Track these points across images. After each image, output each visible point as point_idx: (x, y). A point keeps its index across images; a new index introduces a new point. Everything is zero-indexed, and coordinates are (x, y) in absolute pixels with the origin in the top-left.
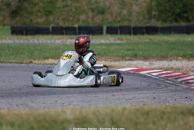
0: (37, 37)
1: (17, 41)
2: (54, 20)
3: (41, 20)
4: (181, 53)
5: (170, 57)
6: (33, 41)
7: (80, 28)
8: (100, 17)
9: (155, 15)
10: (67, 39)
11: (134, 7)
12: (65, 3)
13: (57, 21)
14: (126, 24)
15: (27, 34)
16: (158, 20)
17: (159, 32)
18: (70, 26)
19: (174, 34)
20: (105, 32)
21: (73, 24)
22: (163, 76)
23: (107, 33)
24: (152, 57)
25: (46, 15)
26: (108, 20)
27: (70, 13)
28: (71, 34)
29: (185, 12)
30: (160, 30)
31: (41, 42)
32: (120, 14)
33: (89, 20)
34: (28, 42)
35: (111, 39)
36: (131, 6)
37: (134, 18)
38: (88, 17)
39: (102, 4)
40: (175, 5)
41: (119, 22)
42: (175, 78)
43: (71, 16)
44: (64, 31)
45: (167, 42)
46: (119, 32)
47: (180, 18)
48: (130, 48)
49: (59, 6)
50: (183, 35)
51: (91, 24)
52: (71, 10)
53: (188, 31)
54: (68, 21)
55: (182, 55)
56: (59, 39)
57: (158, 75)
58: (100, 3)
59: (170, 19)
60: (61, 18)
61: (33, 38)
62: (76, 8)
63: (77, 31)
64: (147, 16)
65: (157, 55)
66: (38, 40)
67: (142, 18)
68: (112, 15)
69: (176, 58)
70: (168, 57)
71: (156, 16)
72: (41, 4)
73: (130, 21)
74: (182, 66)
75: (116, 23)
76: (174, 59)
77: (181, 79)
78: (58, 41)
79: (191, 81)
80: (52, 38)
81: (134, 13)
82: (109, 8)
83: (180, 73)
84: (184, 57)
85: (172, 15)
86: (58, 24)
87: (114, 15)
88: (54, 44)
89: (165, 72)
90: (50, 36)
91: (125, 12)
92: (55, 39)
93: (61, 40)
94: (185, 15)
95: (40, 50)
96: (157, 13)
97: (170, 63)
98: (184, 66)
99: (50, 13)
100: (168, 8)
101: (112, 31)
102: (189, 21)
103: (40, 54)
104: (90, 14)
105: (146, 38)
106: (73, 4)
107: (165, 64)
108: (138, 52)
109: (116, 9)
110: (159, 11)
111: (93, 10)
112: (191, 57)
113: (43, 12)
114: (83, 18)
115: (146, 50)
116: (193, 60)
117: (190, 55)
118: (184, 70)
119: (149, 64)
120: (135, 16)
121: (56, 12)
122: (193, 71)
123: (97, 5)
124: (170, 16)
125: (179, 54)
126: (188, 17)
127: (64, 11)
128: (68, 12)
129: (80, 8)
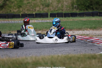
0: (13, 19)
1: (3, 22)
2: (22, 11)
3: (15, 11)
4: (89, 26)
5: (84, 28)
6: (12, 21)
7: (36, 14)
8: (47, 8)
9: (75, 7)
11: (65, 3)
12: (28, 1)
13: (24, 11)
14: (60, 11)
15: (8, 18)
16: (77, 10)
17: (77, 16)
18: (31, 13)
19: (85, 16)
20: (49, 16)
21: (32, 12)
23: (50, 16)
24: (74, 29)
25: (18, 8)
26: (51, 10)
27: (31, 7)
28: (31, 18)
29: (92, 5)
30: (78, 15)
32: (57, 6)
33: (41, 10)
34: (9, 22)
36: (63, 2)
37: (64, 8)
38: (40, 9)
39: (48, 2)
40: (86, 1)
41: (57, 11)
43: (31, 8)
44: (28, 16)
46: (57, 16)
47: (89, 8)
49: (25, 3)
50: (90, 17)
51: (42, 12)
52: (32, 5)
53: (93, 15)
54: (30, 11)
55: (90, 28)
57: (77, 38)
58: (46, 1)
59: (83, 9)
60: (26, 10)
61: (11, 20)
62: (34, 4)
63: (35, 16)
64: (71, 8)
65: (77, 28)
66: (14, 21)
67: (69, 8)
68: (53, 7)
69: (86, 29)
70: (82, 29)
72: (16, 2)
73: (62, 10)
74: (90, 33)
75: (55, 11)
76: (85, 30)
77: (89, 40)
79: (94, 41)
80: (21, 20)
81: (65, 6)
82: (52, 3)
83: (88, 37)
84: (91, 28)
85: (85, 7)
86: (25, 12)
87: (54, 7)
89: (81, 37)
91: (60, 5)
94: (91, 6)
95: (15, 26)
96: (76, 6)
97: (83, 32)
98: (91, 33)
99: (20, 6)
100: (82, 3)
101: (53, 15)
102: (94, 10)
103: (15, 28)
104: (42, 7)
105: (71, 19)
106: (32, 2)
107: (81, 32)
108: (67, 26)
109: (55, 4)
110: (78, 5)
111: (43, 5)
113: (17, 6)
114: (37, 9)
115: (70, 25)
116: (96, 30)
117: (94, 27)
118: (91, 35)
119: (72, 33)
120: (65, 7)
121: (24, 6)
122: (95, 36)
123: (45, 2)
124: (83, 7)
125: (88, 27)
126: (93, 8)
127: (28, 6)
128: (30, 6)
129: (36, 4)
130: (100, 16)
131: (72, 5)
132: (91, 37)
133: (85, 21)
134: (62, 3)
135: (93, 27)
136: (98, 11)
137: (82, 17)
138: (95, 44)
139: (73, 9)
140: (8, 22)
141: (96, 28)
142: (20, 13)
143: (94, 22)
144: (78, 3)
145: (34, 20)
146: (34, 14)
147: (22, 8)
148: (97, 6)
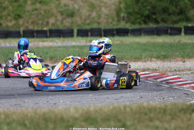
0: (8, 40)
2: (23, 24)
3: (10, 24)
4: (155, 54)
5: (145, 58)
6: (5, 44)
7: (51, 31)
8: (69, 20)
9: (124, 17)
10: (39, 41)
11: (103, 9)
12: (34, 7)
13: (26, 25)
14: (95, 26)
16: (127, 23)
17: (129, 34)
18: (40, 29)
19: (144, 35)
20: (75, 34)
21: (42, 27)
22: (142, 76)
23: (78, 35)
24: (126, 59)
25: (15, 19)
26: (78, 23)
27: (40, 17)
28: (41, 37)
29: (154, 14)
31: (12, 45)
32: (89, 16)
33: (58, 23)
35: (81, 41)
36: (100, 9)
37: (103, 20)
38: (57, 20)
39: (71, 7)
40: (144, 7)
41: (88, 24)
42: (154, 78)
43: (40, 19)
44: (35, 34)
45: (138, 43)
47: (149, 20)
49: (28, 9)
50: (153, 37)
51: (61, 27)
52: (41, 14)
53: (158, 32)
54: (37, 24)
55: (156, 56)
58: (69, 6)
59: (139, 20)
61: (5, 42)
62: (45, 11)
63: (48, 34)
64: (116, 19)
65: (131, 57)
66: (9, 44)
67: (110, 20)
68: (81, 18)
70: (142, 59)
71: (125, 18)
72: (10, 8)
73: (99, 23)
75: (85, 25)
76: (148, 60)
77: (161, 80)
79: (171, 81)
81: (103, 16)
82: (78, 10)
83: (158, 74)
84: (158, 58)
85: (141, 17)
86: (27, 27)
87: (83, 17)
89: (143, 73)
91: (94, 14)
93: (33, 43)
94: (154, 17)
96: (126, 15)
97: (145, 64)
98: (160, 67)
99: (19, 16)
100: (136, 10)
101: (83, 33)
102: (158, 22)
104: (60, 18)
105: (117, 40)
106: (42, 8)
107: (140, 65)
109: (85, 12)
110: (128, 13)
111: (62, 13)
112: (165, 58)
113: (13, 15)
114: (52, 21)
116: (168, 61)
117: (164, 56)
118: (161, 71)
120: (104, 18)
121: (26, 16)
122: (170, 71)
123: (66, 8)
125: (153, 55)
126: (157, 19)
127: (34, 15)
128: (38, 16)
129: (49, 11)
130: (171, 34)
131: (118, 14)
132: (163, 75)
133: (144, 45)
134: (98, 9)
135: (162, 56)
136: (166, 25)
137: (137, 36)
138: (174, 86)
139: (119, 21)
141: (167, 58)
142: (19, 28)
143: (163, 46)
144: (128, 11)
145: (47, 41)
146: (46, 31)
147: (23, 19)
148: (164, 16)
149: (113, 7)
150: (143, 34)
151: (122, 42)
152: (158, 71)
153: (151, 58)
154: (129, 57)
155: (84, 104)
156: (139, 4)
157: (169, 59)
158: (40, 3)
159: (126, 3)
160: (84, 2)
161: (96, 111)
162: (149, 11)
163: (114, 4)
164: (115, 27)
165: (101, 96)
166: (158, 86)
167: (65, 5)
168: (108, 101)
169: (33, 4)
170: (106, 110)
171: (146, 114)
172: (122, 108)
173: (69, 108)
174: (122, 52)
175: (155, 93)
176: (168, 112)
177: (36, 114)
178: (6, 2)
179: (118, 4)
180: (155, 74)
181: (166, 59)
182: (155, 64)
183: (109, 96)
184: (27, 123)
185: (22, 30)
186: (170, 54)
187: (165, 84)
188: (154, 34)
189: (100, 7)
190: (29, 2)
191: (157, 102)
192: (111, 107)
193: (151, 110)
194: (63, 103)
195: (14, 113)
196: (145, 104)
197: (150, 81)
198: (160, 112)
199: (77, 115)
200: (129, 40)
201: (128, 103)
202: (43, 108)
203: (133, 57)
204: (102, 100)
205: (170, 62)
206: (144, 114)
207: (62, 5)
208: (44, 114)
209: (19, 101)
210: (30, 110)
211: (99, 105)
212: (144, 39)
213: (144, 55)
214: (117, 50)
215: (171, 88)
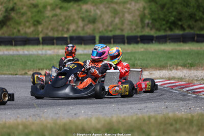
0: (27, 47)
1: (6, 53)
2: (42, 31)
3: (29, 31)
4: (181, 62)
5: (170, 66)
6: (23, 52)
7: (72, 38)
8: (91, 26)
9: (148, 24)
10: (58, 49)
11: (127, 15)
12: (54, 12)
13: (45, 31)
14: (118, 33)
15: (16, 45)
16: (151, 29)
17: (154, 42)
18: (60, 35)
19: (170, 43)
20: (97, 41)
21: (62, 34)
22: (167, 85)
23: (100, 42)
24: (151, 67)
25: (34, 25)
26: (100, 29)
27: (60, 23)
28: (62, 44)
29: (180, 20)
30: (155, 39)
31: (31, 53)
32: (112, 23)
33: (80, 29)
34: (18, 53)
36: (124, 15)
37: (126, 27)
38: (78, 27)
39: (92, 13)
40: (169, 13)
41: (111, 31)
42: (180, 87)
43: (60, 26)
44: (55, 41)
45: (163, 51)
46: (112, 41)
47: (175, 27)
48: (127, 57)
49: (47, 15)
50: (179, 44)
51: (82, 34)
52: (61, 20)
53: (184, 39)
54: (57, 31)
55: (182, 65)
56: (49, 50)
57: (162, 85)
58: (90, 12)
59: (164, 27)
61: (23, 49)
62: (65, 18)
63: (69, 41)
64: (140, 25)
65: (156, 65)
66: (27, 51)
67: (134, 27)
68: (103, 25)
69: (175, 67)
70: (167, 67)
71: (150, 24)
72: (29, 14)
73: (122, 30)
74: (185, 76)
75: (107, 32)
76: (173, 68)
77: (187, 89)
78: (49, 52)
79: (198, 90)
80: (43, 49)
81: (126, 22)
82: (101, 16)
83: (184, 83)
84: (184, 66)
85: (167, 23)
86: (47, 34)
87: (106, 24)
88: (46, 55)
89: (169, 82)
90: (41, 47)
91: (117, 20)
92: (46, 50)
93: (52, 51)
94: (180, 23)
95: (33, 61)
96: (150, 21)
97: (170, 72)
98: (186, 75)
99: (38, 23)
100: (162, 16)
101: (105, 40)
102: (184, 29)
103: (34, 65)
104: (81, 24)
105: (141, 48)
106: (62, 14)
107: (165, 73)
108: (136, 62)
109: (107, 18)
110: (153, 19)
111: (83, 19)
112: (191, 66)
113: (31, 22)
114: (73, 27)
115: (143, 60)
116: (194, 69)
117: (190, 64)
118: (187, 80)
119: (149, 74)
120: (127, 25)
121: (45, 22)
122: (197, 80)
123: (88, 14)
124: (164, 25)
125: (178, 63)
126: (183, 26)
127: (54, 21)
128: (58, 22)
129: (70, 17)
130: (198, 41)
131: (142, 21)
132: (190, 84)
133: (170, 52)
134: (121, 15)
135: (188, 63)
136: (192, 31)
137: (162, 43)
138: (201, 96)
139: (143, 27)
140: (15, 53)
141: (194, 66)
142: (38, 35)
143: (189, 53)
144: (153, 17)
146: (66, 38)
147: (42, 26)
148: (191, 23)
149: (137, 13)
150: (169, 41)
151: (146, 49)
152: (184, 80)
153: (177, 66)
154: (153, 65)
155: (106, 114)
156: (165, 10)
157: (195, 67)
158: (61, 8)
159: (151, 9)
160: (106, 8)
161: (119, 122)
162: (174, 17)
163: (138, 10)
164: (140, 34)
165: (124, 106)
166: (184, 95)
167: (87, 11)
168: (132, 111)
169: (53, 9)
170: (129, 121)
171: (171, 125)
172: (146, 119)
173: (91, 118)
174: (147, 60)
175: (181, 103)
176: (195, 122)
177: (55, 124)
178: (25, 8)
179: (142, 10)
180: (181, 83)
181: (192, 68)
182: (181, 73)
183: (133, 106)
184: (46, 133)
185: (41, 36)
186: (197, 62)
187: (191, 94)
188: (180, 42)
189: (124, 13)
190: (49, 8)
191: (183, 113)
192: (135, 118)
193: (177, 120)
194: (84, 113)
195: (33, 123)
196: (171, 115)
197: (175, 90)
198: (186, 123)
199: (99, 126)
200: (154, 47)
201: (152, 114)
202: (63, 118)
203: (158, 65)
204: (125, 110)
205: (197, 70)
206: (169, 125)
207: (84, 10)
208: (65, 124)
209: (38, 111)
210: (49, 120)
211: (123, 116)
212: (169, 47)
213: (169, 63)
214: (141, 58)
215: (198, 97)
